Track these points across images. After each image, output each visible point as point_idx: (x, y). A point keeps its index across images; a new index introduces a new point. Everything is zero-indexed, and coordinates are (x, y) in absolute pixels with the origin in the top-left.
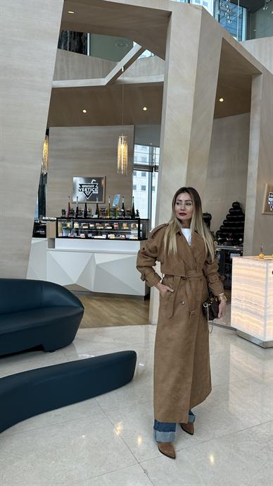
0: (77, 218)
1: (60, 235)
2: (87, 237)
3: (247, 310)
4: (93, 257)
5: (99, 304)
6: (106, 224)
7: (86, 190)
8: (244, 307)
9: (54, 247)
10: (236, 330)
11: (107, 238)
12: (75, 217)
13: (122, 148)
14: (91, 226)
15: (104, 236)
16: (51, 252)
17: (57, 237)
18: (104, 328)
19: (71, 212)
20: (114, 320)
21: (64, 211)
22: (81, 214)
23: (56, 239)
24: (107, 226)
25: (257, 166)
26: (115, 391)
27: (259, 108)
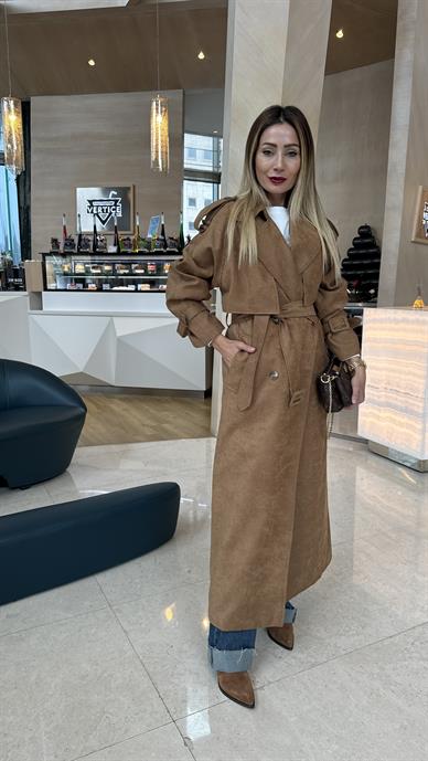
0: (80, 253)
1: (51, 286)
2: (100, 290)
3: (389, 405)
4: (111, 324)
5: (125, 405)
6: (133, 266)
7: (100, 210)
8: (383, 399)
9: (41, 309)
10: (366, 441)
11: (136, 291)
12: (75, 251)
13: (159, 123)
14: (107, 268)
15: (132, 288)
16: (37, 318)
17: (46, 289)
18: (130, 445)
19: (69, 242)
20: (149, 432)
21: (55, 241)
22: (88, 246)
23: (44, 293)
24: (136, 268)
25: (405, 151)
26: (138, 561)
27: (411, 36)
